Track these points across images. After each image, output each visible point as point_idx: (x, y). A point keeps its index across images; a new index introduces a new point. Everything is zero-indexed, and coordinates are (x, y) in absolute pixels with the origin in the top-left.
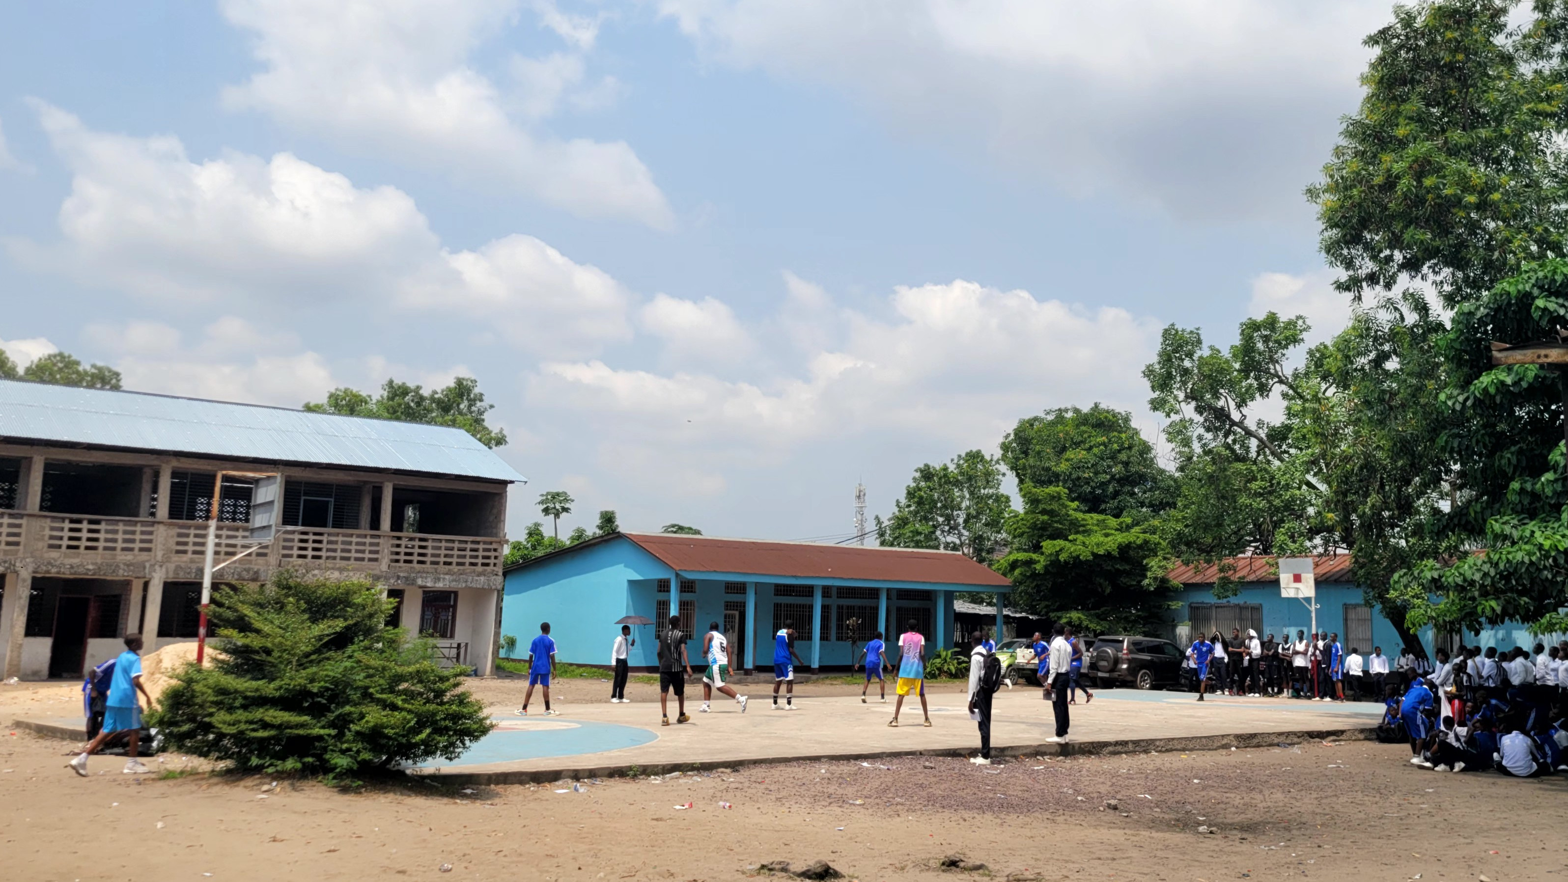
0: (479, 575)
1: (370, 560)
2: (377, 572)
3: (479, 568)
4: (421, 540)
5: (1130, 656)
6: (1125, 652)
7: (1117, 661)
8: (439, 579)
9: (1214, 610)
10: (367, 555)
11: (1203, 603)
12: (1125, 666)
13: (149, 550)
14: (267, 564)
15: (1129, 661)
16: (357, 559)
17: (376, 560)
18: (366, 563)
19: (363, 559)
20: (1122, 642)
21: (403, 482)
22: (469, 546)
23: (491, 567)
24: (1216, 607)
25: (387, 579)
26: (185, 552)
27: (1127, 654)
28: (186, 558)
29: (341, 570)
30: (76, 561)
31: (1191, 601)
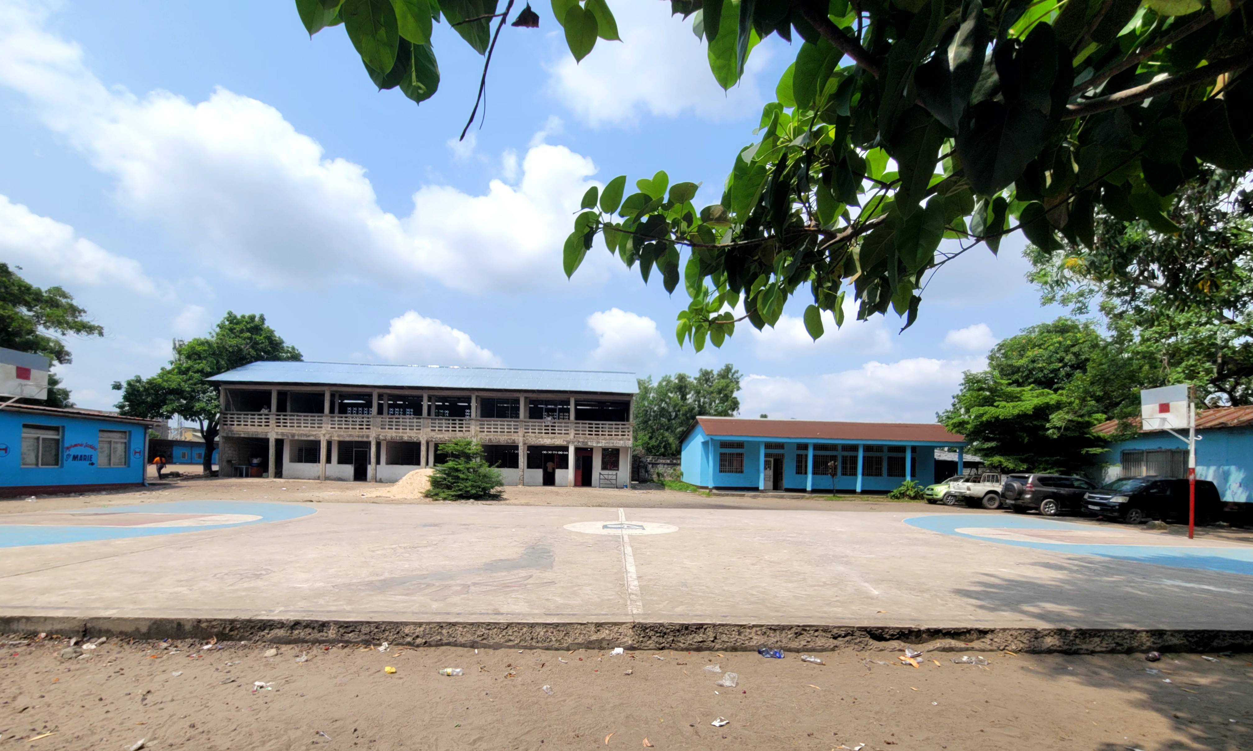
0: (620, 440)
1: (565, 434)
2: (568, 439)
3: (620, 437)
4: (589, 424)
5: (1033, 489)
6: (1028, 485)
7: (1021, 493)
8: (599, 442)
9: (1145, 455)
10: (563, 432)
11: (1135, 449)
12: (1028, 496)
13: (469, 431)
14: (518, 436)
15: (1033, 493)
16: (559, 433)
17: (568, 434)
18: (563, 435)
19: (561, 434)
20: (1028, 478)
21: (579, 397)
22: (614, 426)
23: (626, 436)
24: (1148, 452)
25: (573, 442)
26: (483, 432)
27: (1030, 487)
28: (484, 434)
29: (552, 438)
30: (441, 436)
31: (1123, 448)
